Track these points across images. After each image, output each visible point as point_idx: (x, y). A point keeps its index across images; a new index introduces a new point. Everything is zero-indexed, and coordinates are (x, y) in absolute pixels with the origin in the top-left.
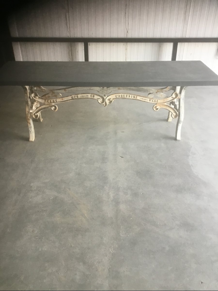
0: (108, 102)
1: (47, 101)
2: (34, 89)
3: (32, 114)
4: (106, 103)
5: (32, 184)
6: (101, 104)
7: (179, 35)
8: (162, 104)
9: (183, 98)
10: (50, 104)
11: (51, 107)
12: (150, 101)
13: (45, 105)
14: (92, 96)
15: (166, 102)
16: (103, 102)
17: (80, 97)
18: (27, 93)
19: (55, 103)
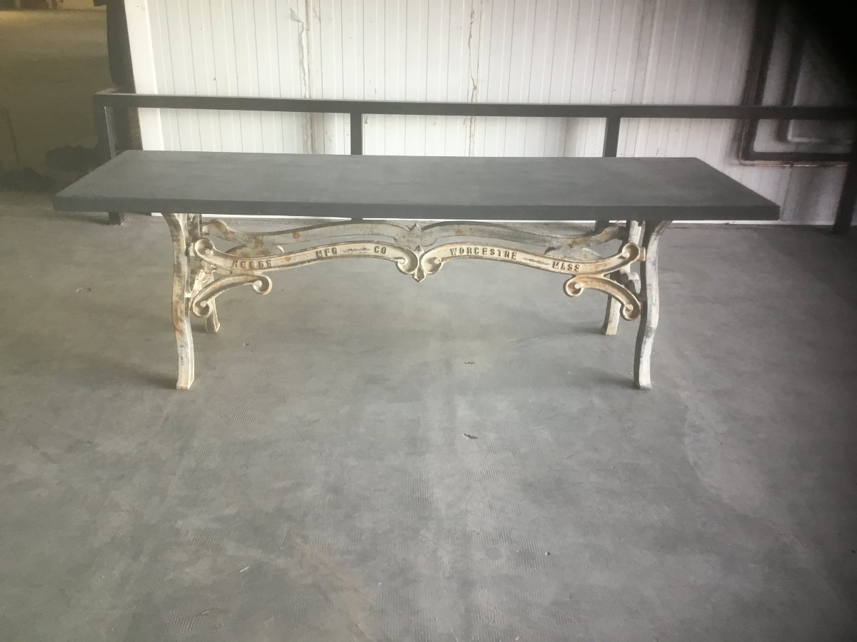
0: (426, 268)
1: (241, 263)
2: (201, 229)
3: (190, 304)
4: (420, 271)
5: (181, 524)
6: (406, 274)
7: (621, 97)
8: (589, 276)
9: (652, 260)
10: (250, 272)
11: (253, 281)
12: (553, 267)
13: (234, 276)
14: (380, 250)
15: (602, 271)
16: (411, 269)
17: (343, 253)
18: (178, 241)
19: (265, 268)
